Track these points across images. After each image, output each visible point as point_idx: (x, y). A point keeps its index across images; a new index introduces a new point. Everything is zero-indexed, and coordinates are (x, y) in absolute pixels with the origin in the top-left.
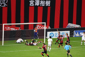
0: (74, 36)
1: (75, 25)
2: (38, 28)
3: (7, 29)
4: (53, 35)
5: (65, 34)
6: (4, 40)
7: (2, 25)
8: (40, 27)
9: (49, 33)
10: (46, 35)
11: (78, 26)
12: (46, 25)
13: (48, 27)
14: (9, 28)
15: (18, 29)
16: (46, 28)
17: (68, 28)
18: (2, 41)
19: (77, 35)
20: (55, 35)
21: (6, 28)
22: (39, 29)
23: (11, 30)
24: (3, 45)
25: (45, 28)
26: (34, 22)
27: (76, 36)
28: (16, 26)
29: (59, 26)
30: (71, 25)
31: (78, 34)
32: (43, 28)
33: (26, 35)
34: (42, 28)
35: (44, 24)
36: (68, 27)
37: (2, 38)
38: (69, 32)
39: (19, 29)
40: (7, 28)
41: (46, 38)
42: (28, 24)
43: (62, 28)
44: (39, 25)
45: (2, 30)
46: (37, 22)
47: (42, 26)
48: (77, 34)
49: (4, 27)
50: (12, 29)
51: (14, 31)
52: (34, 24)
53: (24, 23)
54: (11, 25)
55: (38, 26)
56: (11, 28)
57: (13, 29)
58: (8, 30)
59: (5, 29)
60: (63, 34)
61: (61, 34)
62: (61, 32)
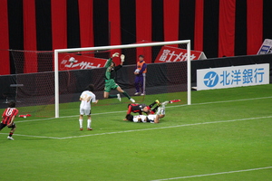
2: (167, 59)
3: (69, 66)
5: (254, 74)
6: (60, 102)
7: (52, 56)
8: (173, 54)
9: (201, 73)
10: (194, 81)
12: (192, 48)
13: (197, 55)
15: (103, 64)
16: (193, 57)
17: (263, 53)
18: (54, 103)
20: (221, 79)
21: (64, 62)
22: (169, 61)
23: (79, 67)
24: (57, 116)
25: (189, 57)
26: (153, 41)
32: (181, 57)
33: (129, 83)
34: (178, 57)
35: (184, 46)
36: (262, 50)
38: (266, 67)
40: (69, 63)
41: (192, 90)
42: (135, 48)
43: (243, 55)
44: (171, 48)
45: (53, 69)
46: (163, 41)
47: (177, 53)
49: (60, 61)
50: (83, 64)
51: (89, 71)
52: (153, 47)
55: (166, 52)
56: (79, 62)
57: (86, 65)
58: (71, 68)
59: (61, 66)
60: (248, 74)
61: (242, 75)
62: (242, 68)
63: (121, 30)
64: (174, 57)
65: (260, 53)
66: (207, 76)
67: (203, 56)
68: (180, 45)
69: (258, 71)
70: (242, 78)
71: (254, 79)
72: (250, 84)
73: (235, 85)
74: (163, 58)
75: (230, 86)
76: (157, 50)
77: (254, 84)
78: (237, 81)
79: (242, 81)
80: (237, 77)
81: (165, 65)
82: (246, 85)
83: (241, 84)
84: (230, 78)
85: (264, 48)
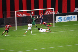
2: (48, 13)
3: (20, 16)
4: (61, 19)
6: (17, 26)
7: (15, 12)
8: (49, 12)
9: (57, 17)
10: (55, 20)
12: (55, 10)
13: (56, 12)
14: (21, 15)
16: (55, 13)
18: (15, 26)
20: (63, 19)
21: (18, 14)
22: (48, 14)
23: (22, 16)
24: (16, 30)
25: (54, 13)
26: (44, 8)
28: (27, 12)
29: (66, 10)
32: (52, 13)
34: (51, 13)
36: (75, 11)
37: (15, 23)
38: (76, 16)
40: (19, 15)
41: (55, 22)
42: (38, 10)
44: (49, 10)
45: (15, 16)
46: (47, 8)
49: (17, 14)
50: (23, 15)
51: (25, 17)
53: (35, 9)
54: (23, 12)
55: (47, 11)
56: (22, 14)
57: (24, 15)
59: (17, 15)
61: (69, 18)
62: (69, 16)
63: (35, 5)
64: (50, 13)
65: (74, 12)
66: (59, 18)
67: (58, 13)
68: (51, 10)
69: (74, 17)
70: (69, 19)
71: (72, 19)
72: (71, 21)
73: (67, 21)
74: (46, 13)
75: (66, 21)
76: (45, 11)
77: (72, 21)
78: (68, 20)
79: (69, 20)
80: (68, 19)
81: (47, 15)
82: (70, 21)
84: (66, 19)
85: (75, 10)
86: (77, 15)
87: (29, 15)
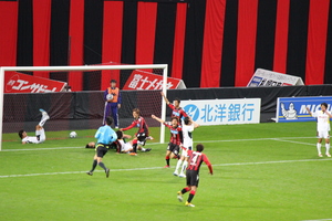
0: (276, 120)
1: (281, 78)
2: (138, 86)
3: (18, 88)
4: (194, 113)
5: (242, 110)
8: (145, 81)
11: (293, 80)
12: (169, 75)
13: (175, 83)
14: (24, 85)
15: (59, 87)
16: (170, 85)
17: (254, 86)
19: (291, 114)
20: (202, 114)
21: (11, 82)
22: (140, 89)
23: (29, 90)
25: (165, 86)
26: (123, 63)
27: (283, 120)
28: (52, 75)
29: (218, 77)
30: (265, 76)
31: (292, 110)
32: (155, 85)
33: (89, 112)
34: (152, 84)
35: (160, 71)
36: (253, 82)
38: (257, 102)
39: (63, 90)
40: (17, 84)
42: (100, 71)
43: (230, 87)
44: (143, 73)
46: (134, 64)
47: (151, 79)
48: (287, 109)
49: (6, 81)
50: (34, 86)
51: (42, 96)
52: (122, 71)
55: (138, 77)
56: (30, 84)
57: (38, 88)
58: (19, 91)
59: (7, 87)
60: (234, 110)
61: (227, 110)
62: (228, 102)
63: (84, 49)
64: (147, 85)
65: (251, 85)
66: (186, 109)
67: (182, 85)
68: (154, 71)
69: (247, 107)
70: (227, 114)
71: (241, 117)
72: (237, 122)
73: (218, 122)
74: (133, 85)
75: (212, 123)
76: (126, 76)
77: (241, 122)
78: (222, 117)
79: (227, 118)
80: (222, 113)
81: (135, 93)
82: (232, 123)
83: (225, 122)
84: (212, 113)
85: (256, 80)
86: (259, 100)
87: (58, 89)
